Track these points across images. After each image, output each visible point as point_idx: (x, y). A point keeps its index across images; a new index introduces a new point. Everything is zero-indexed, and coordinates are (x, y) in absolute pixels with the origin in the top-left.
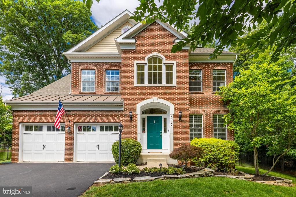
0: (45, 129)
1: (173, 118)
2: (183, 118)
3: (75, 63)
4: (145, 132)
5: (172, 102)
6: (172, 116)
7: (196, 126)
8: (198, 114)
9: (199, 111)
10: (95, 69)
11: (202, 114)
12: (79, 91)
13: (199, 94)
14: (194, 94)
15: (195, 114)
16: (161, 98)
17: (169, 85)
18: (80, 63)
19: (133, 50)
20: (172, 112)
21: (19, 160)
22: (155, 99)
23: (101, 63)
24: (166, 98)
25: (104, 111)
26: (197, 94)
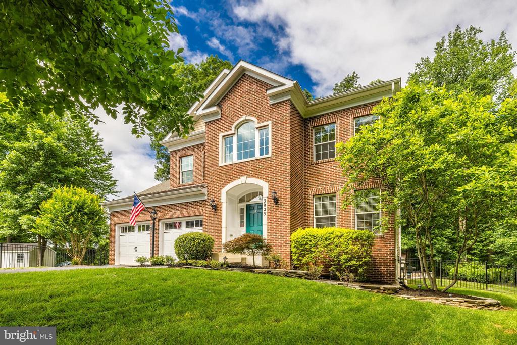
0: (136, 229)
1: (266, 203)
2: (282, 201)
3: (174, 151)
4: (243, 226)
5: (265, 180)
6: (265, 200)
7: (325, 212)
8: (327, 194)
9: (330, 189)
10: (192, 155)
11: (334, 193)
12: (177, 184)
13: (329, 162)
14: (322, 163)
15: (322, 194)
16: (252, 176)
17: (265, 156)
18: (178, 150)
19: (218, 120)
20: (266, 194)
21: (115, 262)
22: (243, 179)
23: (199, 145)
24: (257, 176)
25: (187, 203)
26: (325, 162)
